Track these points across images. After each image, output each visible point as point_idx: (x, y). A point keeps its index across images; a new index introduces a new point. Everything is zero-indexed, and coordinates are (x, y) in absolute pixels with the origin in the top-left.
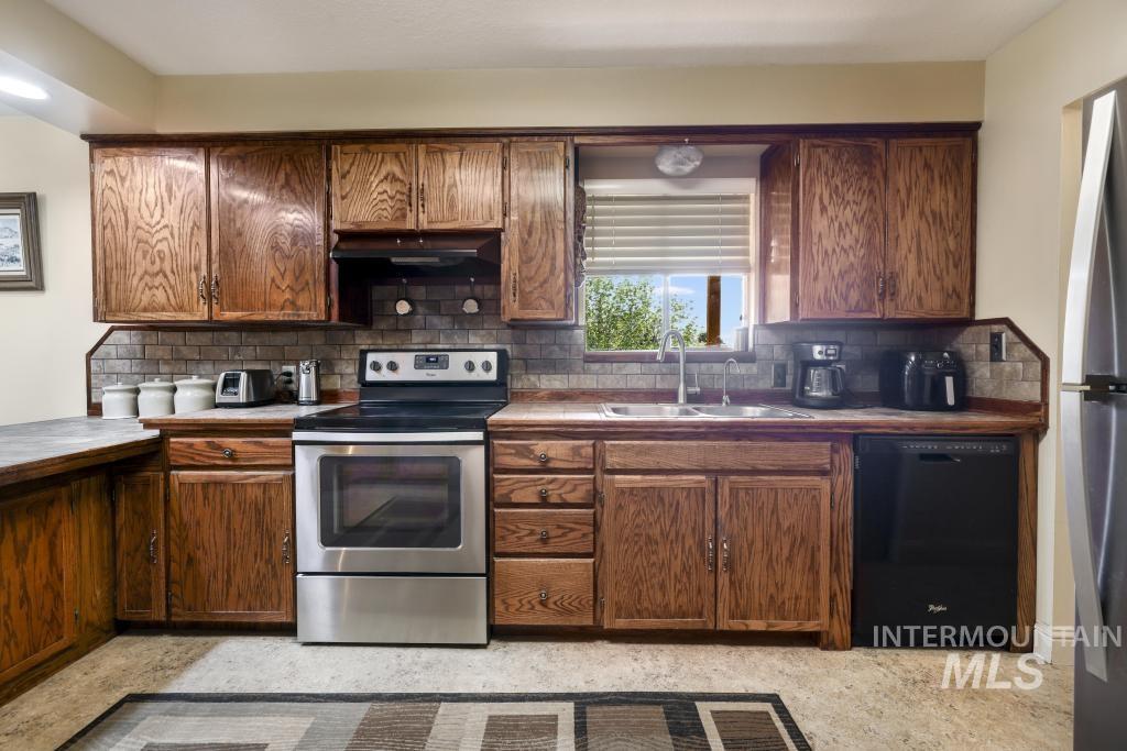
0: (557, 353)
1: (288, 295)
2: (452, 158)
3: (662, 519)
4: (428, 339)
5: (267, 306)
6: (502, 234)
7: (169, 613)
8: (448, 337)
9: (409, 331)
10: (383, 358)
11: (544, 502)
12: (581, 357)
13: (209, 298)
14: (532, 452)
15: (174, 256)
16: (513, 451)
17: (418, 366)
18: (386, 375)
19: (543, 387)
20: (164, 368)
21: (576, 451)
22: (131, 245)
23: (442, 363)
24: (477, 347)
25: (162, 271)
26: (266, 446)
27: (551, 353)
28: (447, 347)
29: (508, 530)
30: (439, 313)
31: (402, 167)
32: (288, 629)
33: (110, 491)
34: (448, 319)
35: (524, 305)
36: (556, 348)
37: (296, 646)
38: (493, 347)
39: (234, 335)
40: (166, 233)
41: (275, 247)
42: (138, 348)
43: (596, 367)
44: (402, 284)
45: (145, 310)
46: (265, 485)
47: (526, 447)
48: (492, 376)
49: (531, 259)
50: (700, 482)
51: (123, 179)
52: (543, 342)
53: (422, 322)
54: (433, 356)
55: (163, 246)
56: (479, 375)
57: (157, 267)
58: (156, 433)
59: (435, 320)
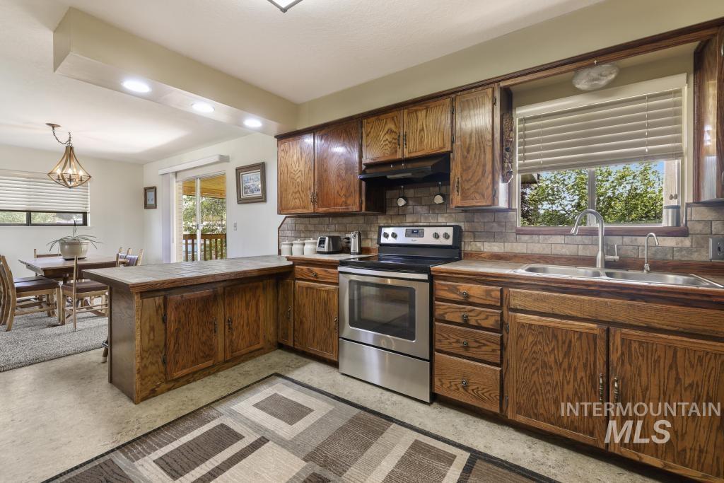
0: (495, 227)
1: (343, 199)
2: (421, 114)
3: (556, 352)
4: (415, 220)
5: (336, 205)
6: (451, 155)
7: (294, 344)
8: (426, 218)
9: (404, 215)
10: (389, 231)
11: (466, 323)
12: (514, 231)
13: (314, 202)
14: (458, 290)
15: (302, 184)
16: (447, 288)
17: (407, 235)
18: (391, 240)
19: (485, 250)
20: (302, 235)
21: (488, 293)
22: (289, 180)
23: (421, 235)
24: (443, 224)
25: (298, 191)
26: (329, 272)
27: (492, 228)
28: (425, 224)
29: (444, 337)
30: (421, 204)
31: (395, 124)
32: (335, 365)
33: (277, 286)
34: (426, 207)
35: (464, 197)
36: (495, 225)
37: (338, 374)
38: (453, 224)
39: (327, 219)
40: (300, 174)
41: (339, 176)
42: (294, 225)
43: (526, 238)
44: (401, 188)
45: (293, 209)
46: (328, 292)
47: (455, 287)
48: (449, 242)
49: (469, 168)
50: (591, 329)
51: (287, 152)
52: (486, 221)
53: (411, 210)
54: (415, 230)
55: (299, 180)
56: (442, 241)
57: (297, 190)
58: (291, 263)
59: (419, 208)
